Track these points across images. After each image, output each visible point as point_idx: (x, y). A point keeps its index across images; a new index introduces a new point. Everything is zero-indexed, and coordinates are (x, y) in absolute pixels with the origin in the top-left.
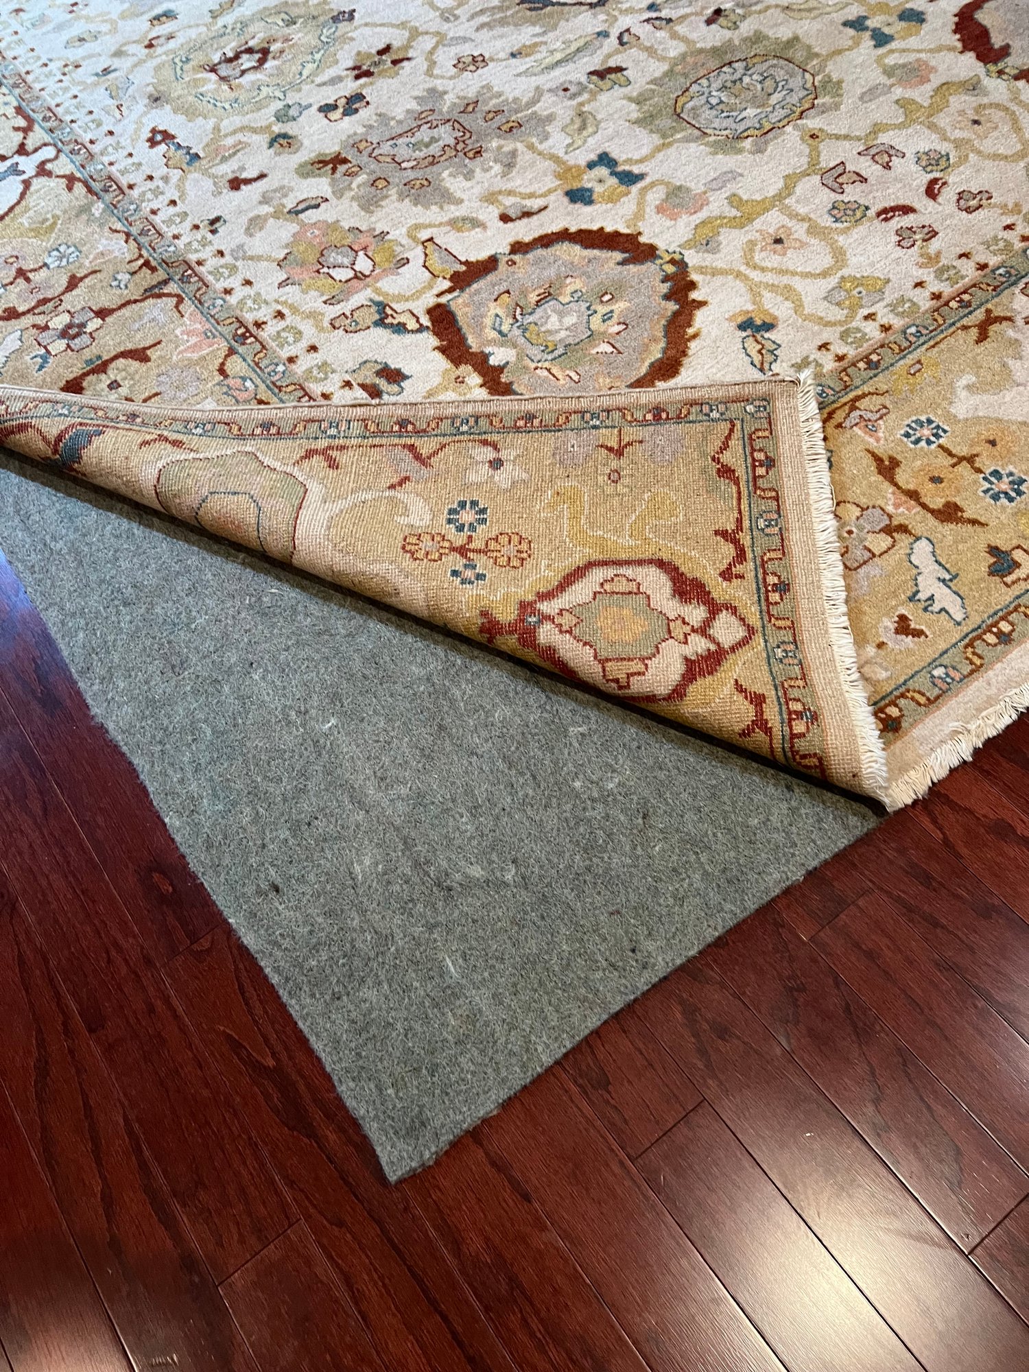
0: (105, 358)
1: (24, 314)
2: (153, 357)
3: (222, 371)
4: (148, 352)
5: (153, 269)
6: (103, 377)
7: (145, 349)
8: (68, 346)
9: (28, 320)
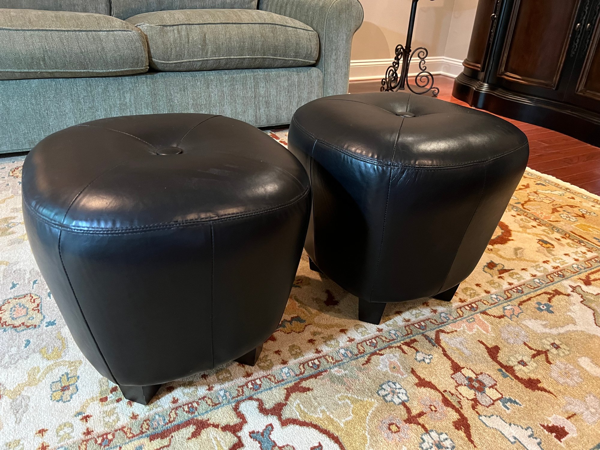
0: (499, 367)
1: (461, 415)
2: (494, 344)
3: (500, 317)
4: (490, 346)
5: (415, 341)
6: (516, 368)
7: (487, 348)
8: (492, 387)
9: (468, 412)
